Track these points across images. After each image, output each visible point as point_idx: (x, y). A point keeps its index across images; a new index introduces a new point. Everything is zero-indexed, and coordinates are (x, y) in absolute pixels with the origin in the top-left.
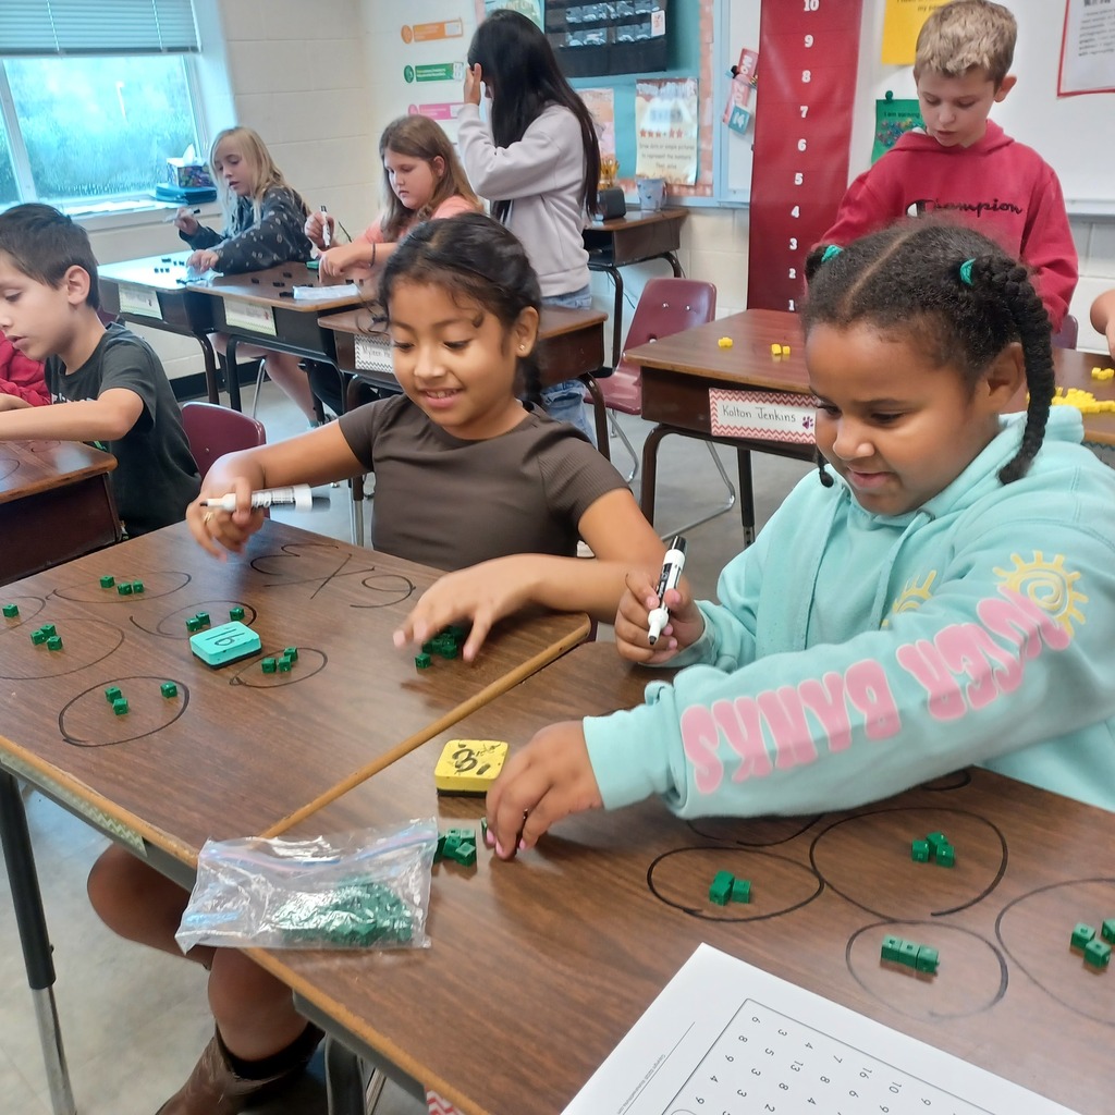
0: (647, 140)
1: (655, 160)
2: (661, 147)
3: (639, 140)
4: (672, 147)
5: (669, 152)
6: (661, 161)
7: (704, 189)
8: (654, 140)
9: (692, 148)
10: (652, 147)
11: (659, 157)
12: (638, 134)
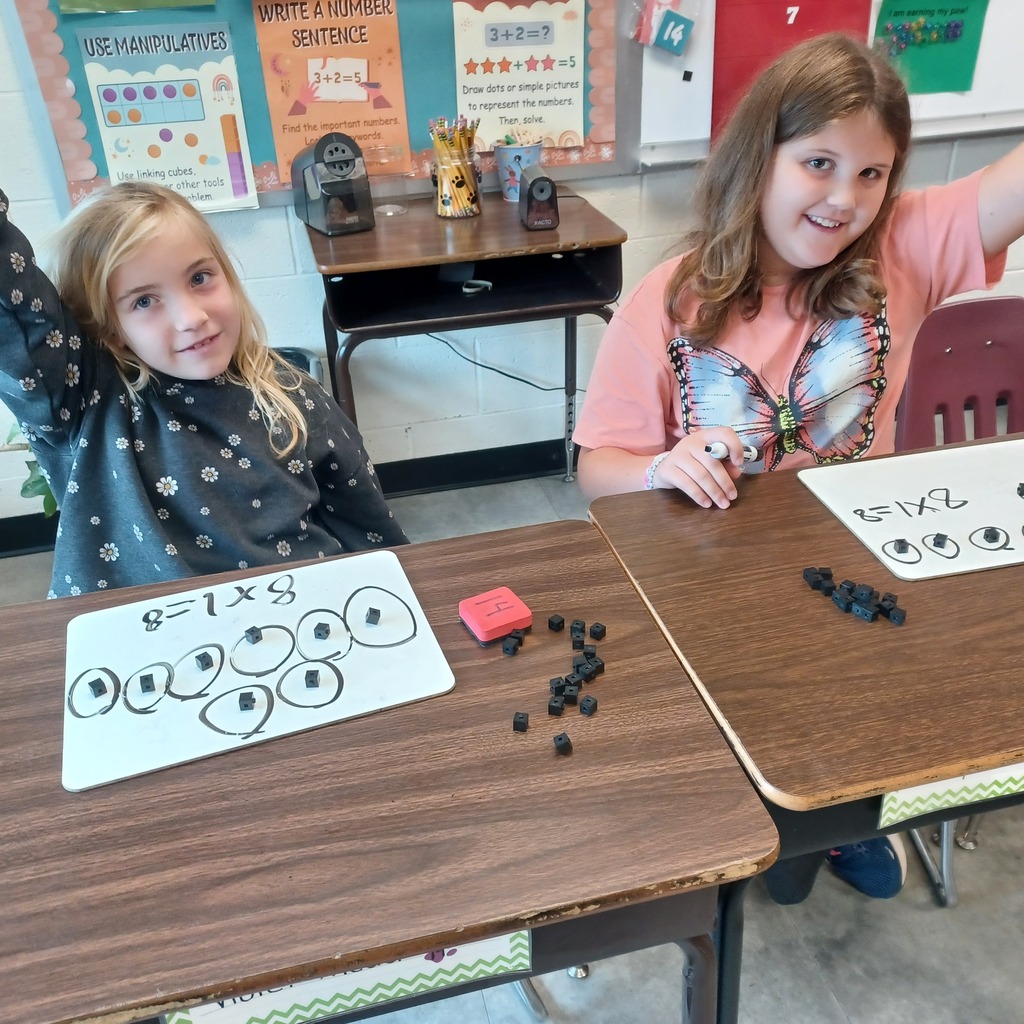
0: (480, 79)
1: (497, 112)
2: (511, 88)
3: (462, 78)
4: (533, 88)
5: (527, 95)
6: (509, 113)
7: (598, 150)
8: (497, 77)
9: (574, 85)
10: (491, 89)
11: (508, 105)
12: (461, 70)
